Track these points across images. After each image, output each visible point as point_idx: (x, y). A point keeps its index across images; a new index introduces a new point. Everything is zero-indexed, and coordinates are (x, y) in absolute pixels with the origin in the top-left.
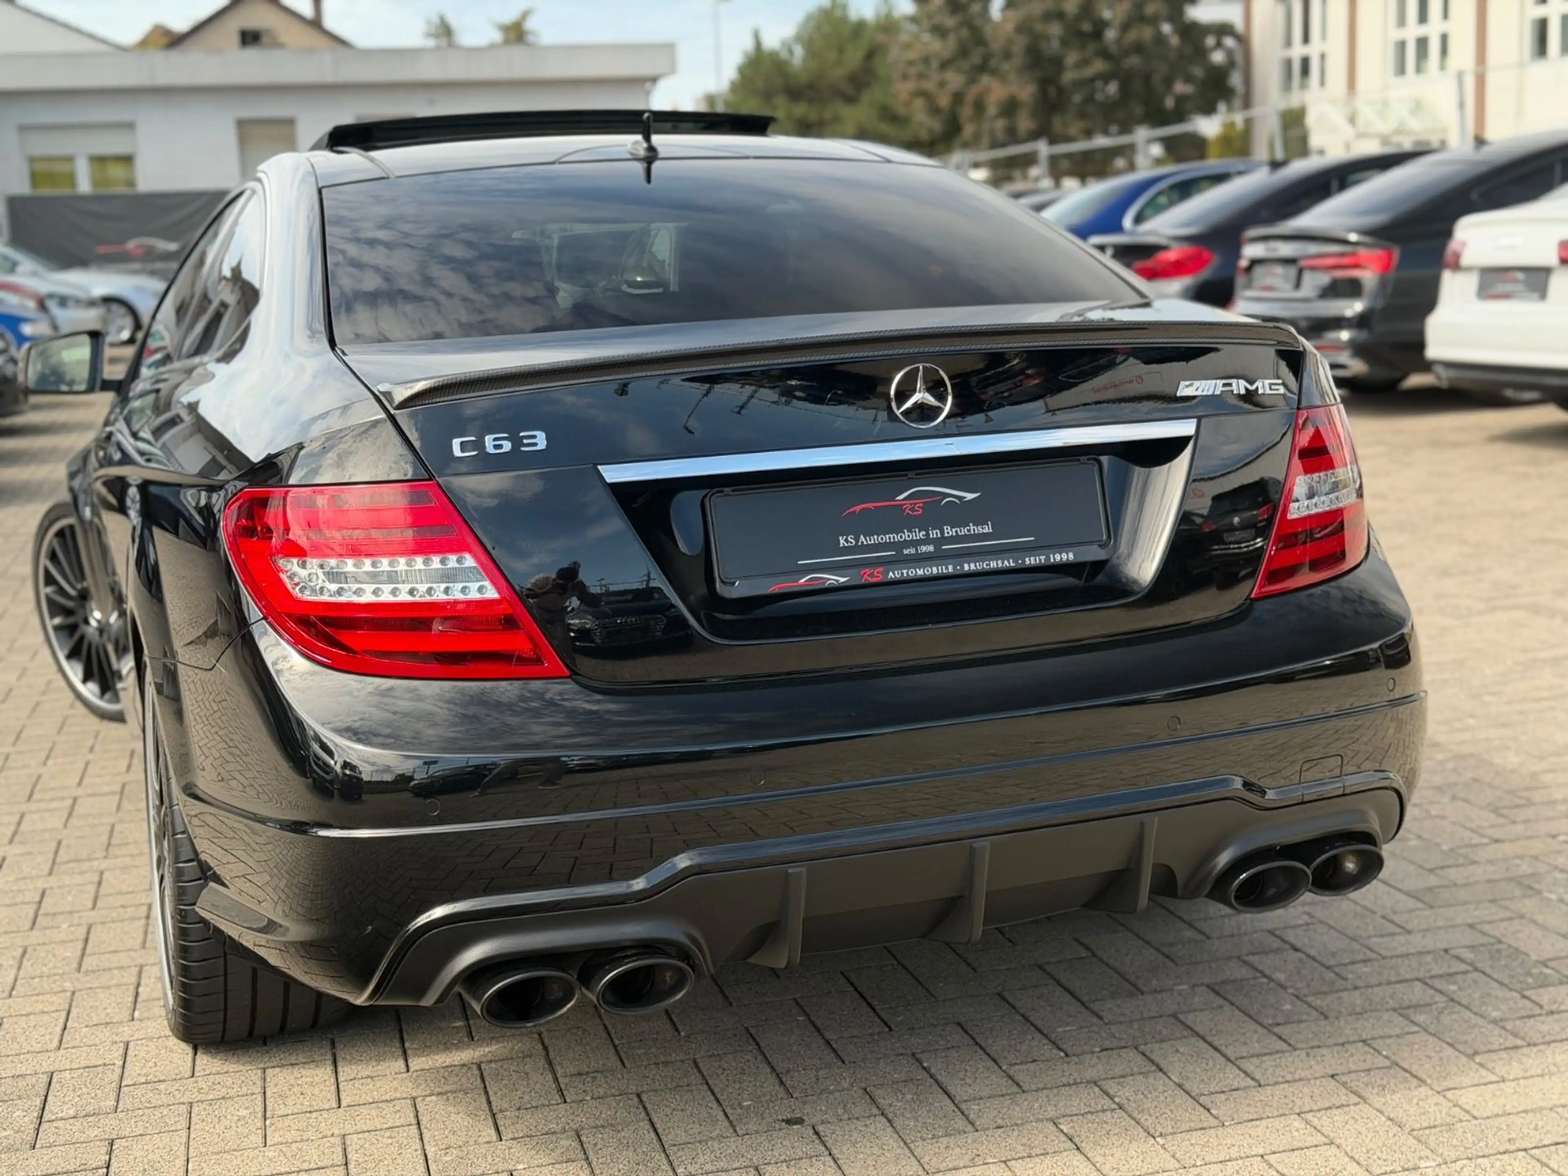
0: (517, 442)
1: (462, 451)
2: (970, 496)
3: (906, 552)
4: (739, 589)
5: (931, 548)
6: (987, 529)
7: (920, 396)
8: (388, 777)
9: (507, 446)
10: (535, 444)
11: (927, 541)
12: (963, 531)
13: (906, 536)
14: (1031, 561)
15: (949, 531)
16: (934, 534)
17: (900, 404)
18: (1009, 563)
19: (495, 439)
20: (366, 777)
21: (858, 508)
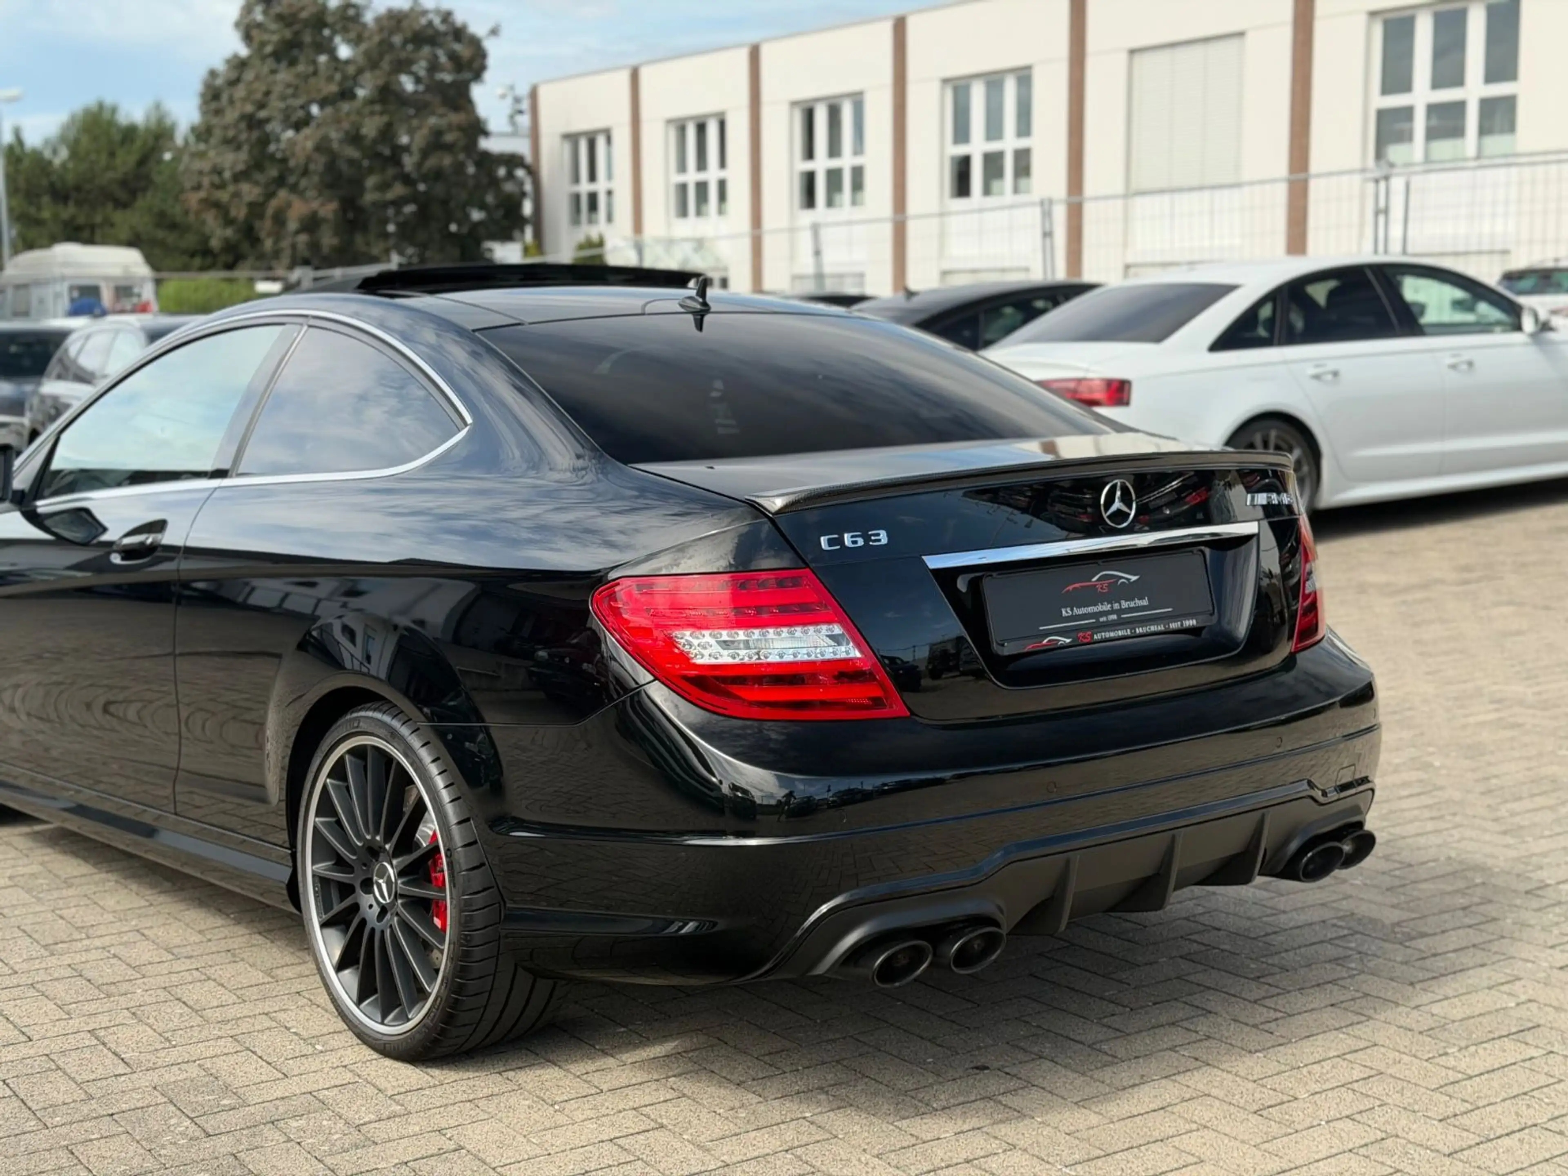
0: (867, 539)
1: (830, 545)
2: (1134, 578)
3: (1101, 620)
4: (1009, 649)
5: (1114, 617)
6: (1145, 602)
7: (1117, 505)
8: (773, 802)
9: (861, 542)
10: (879, 540)
11: (1112, 612)
12: (1132, 605)
13: (1100, 608)
14: (1174, 626)
15: (1125, 604)
16: (1116, 606)
17: (1106, 510)
18: (1161, 628)
19: (852, 537)
20: (758, 801)
21: (1071, 588)
